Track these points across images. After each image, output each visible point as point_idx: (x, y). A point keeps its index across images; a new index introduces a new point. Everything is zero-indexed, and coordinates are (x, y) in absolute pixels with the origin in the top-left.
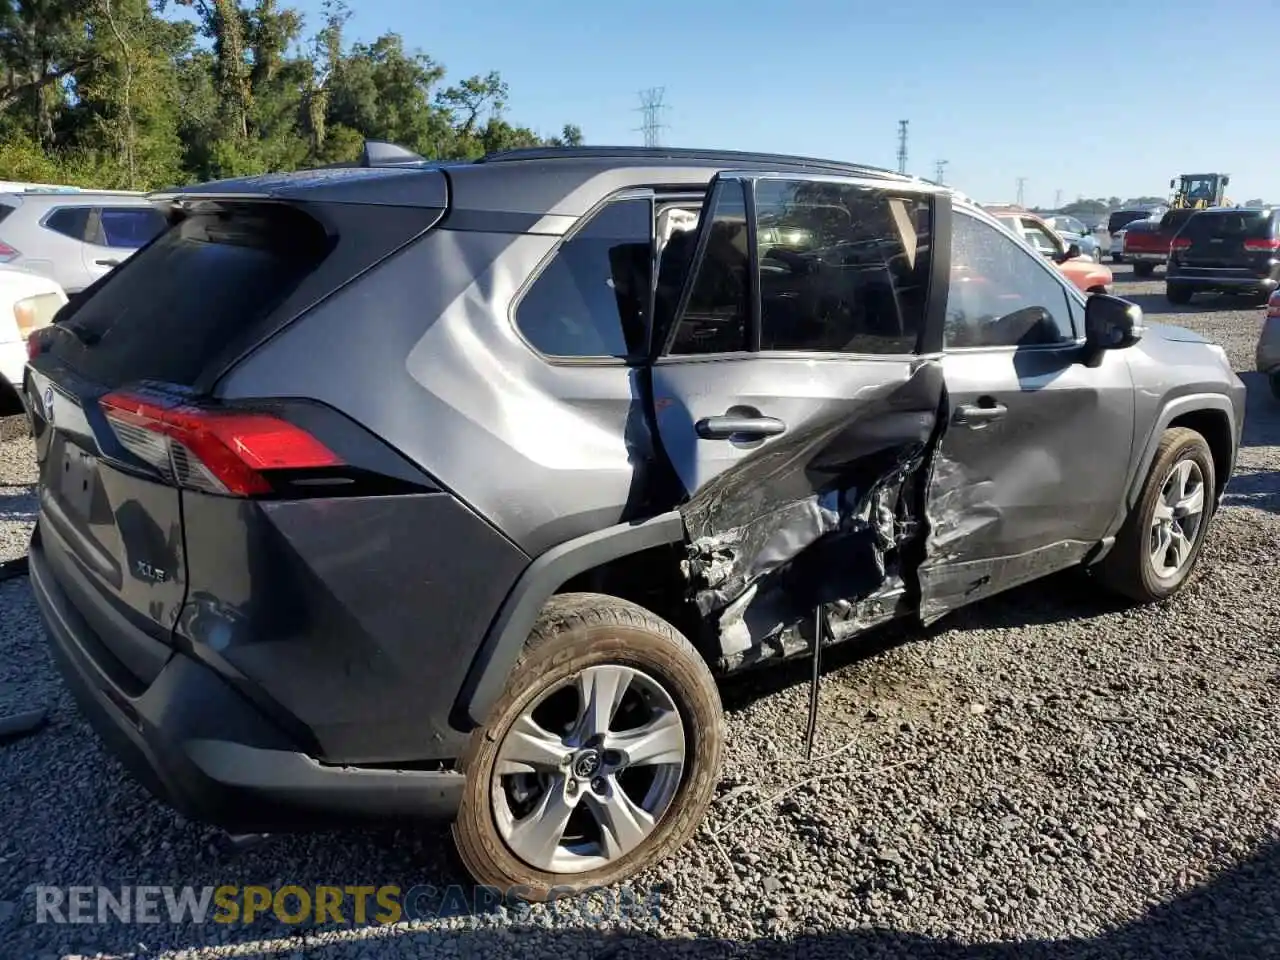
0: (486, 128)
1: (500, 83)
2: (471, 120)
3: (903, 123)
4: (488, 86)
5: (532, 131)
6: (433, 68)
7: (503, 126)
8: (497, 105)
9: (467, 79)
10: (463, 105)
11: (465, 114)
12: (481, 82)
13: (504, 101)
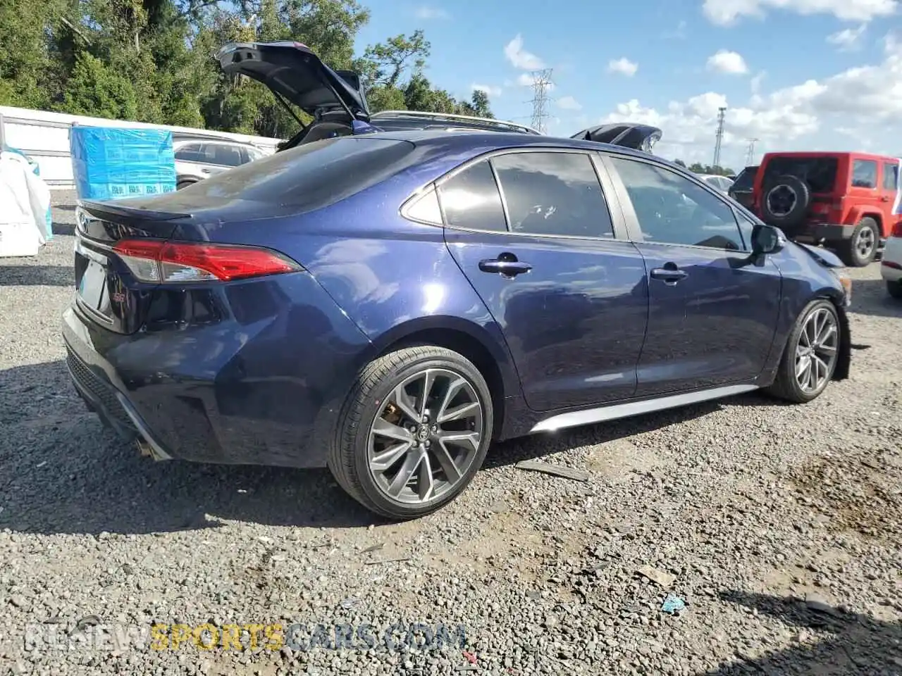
0: (408, 84)
1: (424, 41)
2: (396, 75)
3: (722, 109)
4: (413, 44)
5: (448, 92)
6: (358, 12)
7: (425, 83)
8: (419, 63)
9: (394, 37)
10: (388, 61)
11: (389, 69)
12: (407, 40)
13: (425, 59)
